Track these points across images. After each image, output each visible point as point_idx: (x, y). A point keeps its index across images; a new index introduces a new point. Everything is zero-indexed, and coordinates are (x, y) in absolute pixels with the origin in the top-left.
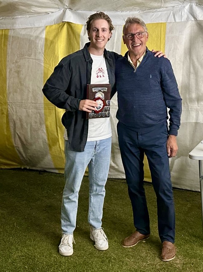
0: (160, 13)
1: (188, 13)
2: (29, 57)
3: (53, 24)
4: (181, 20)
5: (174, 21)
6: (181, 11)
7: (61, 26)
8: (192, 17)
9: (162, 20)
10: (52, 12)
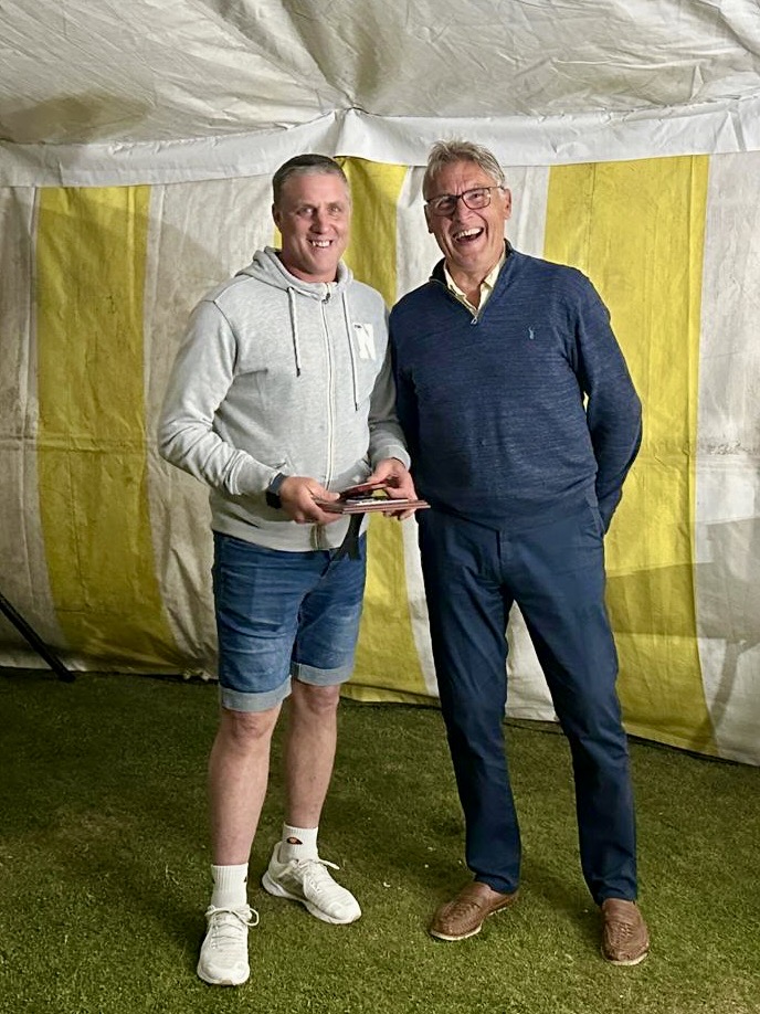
0: (687, 119)
5: (738, 150)
9: (692, 146)
10: (297, 124)
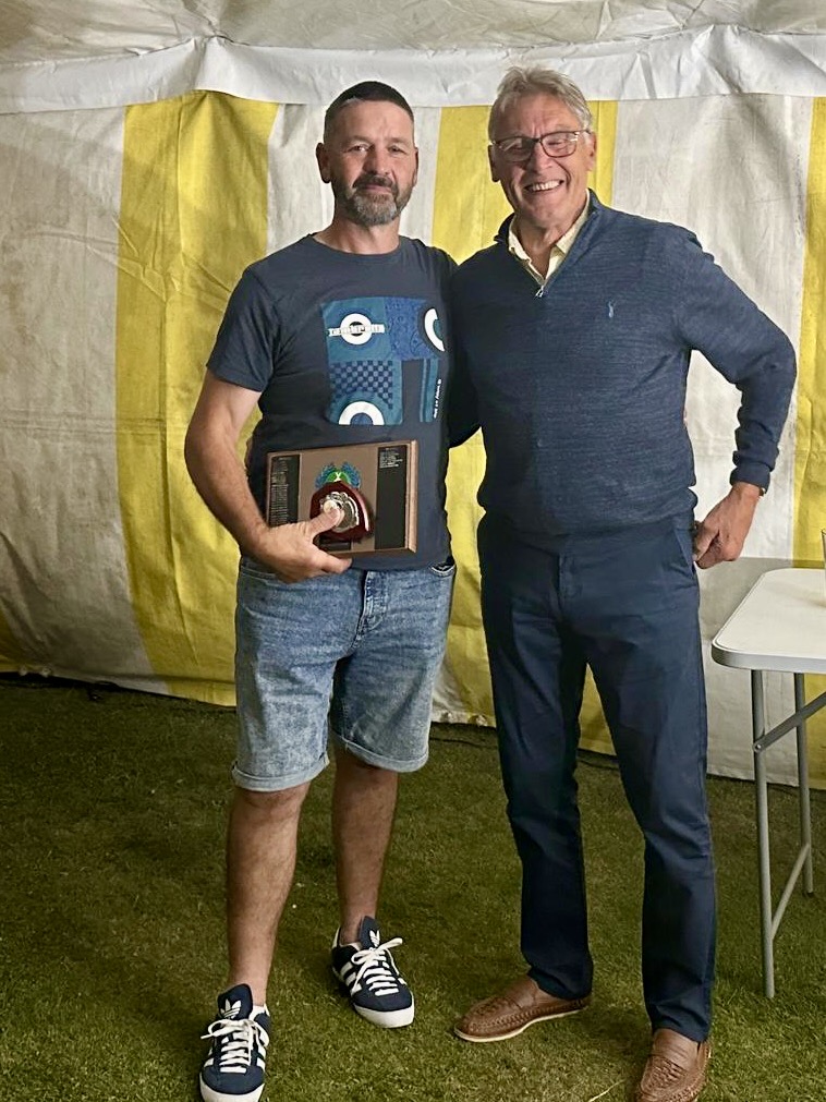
0: (592, 60)
1: (706, 64)
2: (60, 231)
3: (156, 99)
4: (677, 93)
5: (647, 97)
6: (676, 57)
7: (188, 104)
8: (721, 79)
9: (598, 91)
10: (152, 50)
